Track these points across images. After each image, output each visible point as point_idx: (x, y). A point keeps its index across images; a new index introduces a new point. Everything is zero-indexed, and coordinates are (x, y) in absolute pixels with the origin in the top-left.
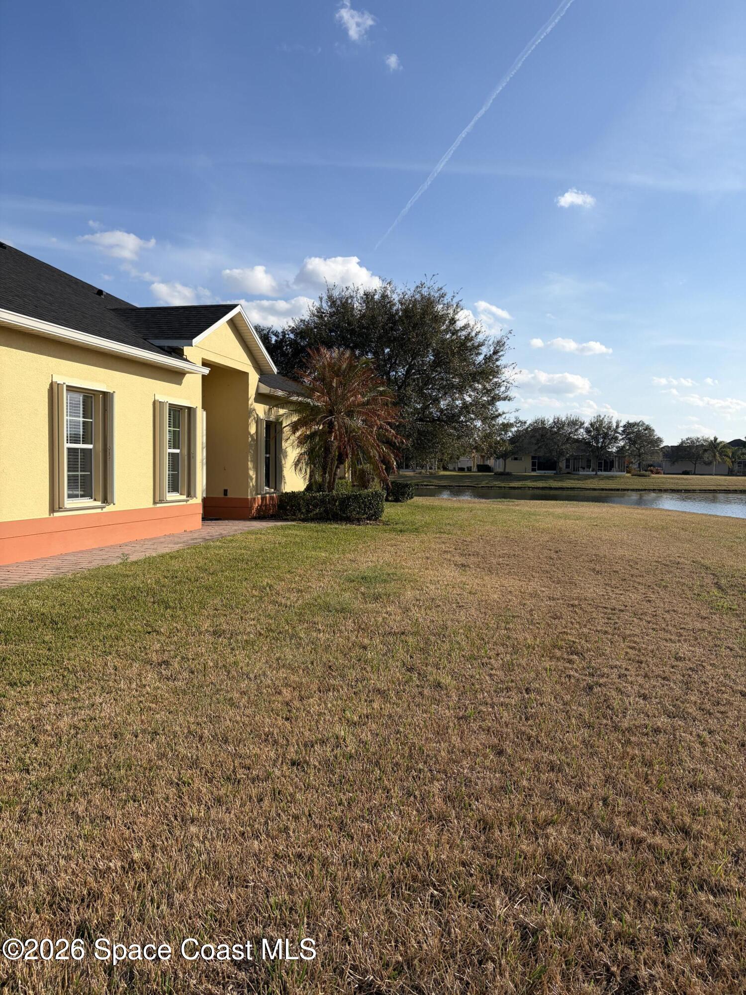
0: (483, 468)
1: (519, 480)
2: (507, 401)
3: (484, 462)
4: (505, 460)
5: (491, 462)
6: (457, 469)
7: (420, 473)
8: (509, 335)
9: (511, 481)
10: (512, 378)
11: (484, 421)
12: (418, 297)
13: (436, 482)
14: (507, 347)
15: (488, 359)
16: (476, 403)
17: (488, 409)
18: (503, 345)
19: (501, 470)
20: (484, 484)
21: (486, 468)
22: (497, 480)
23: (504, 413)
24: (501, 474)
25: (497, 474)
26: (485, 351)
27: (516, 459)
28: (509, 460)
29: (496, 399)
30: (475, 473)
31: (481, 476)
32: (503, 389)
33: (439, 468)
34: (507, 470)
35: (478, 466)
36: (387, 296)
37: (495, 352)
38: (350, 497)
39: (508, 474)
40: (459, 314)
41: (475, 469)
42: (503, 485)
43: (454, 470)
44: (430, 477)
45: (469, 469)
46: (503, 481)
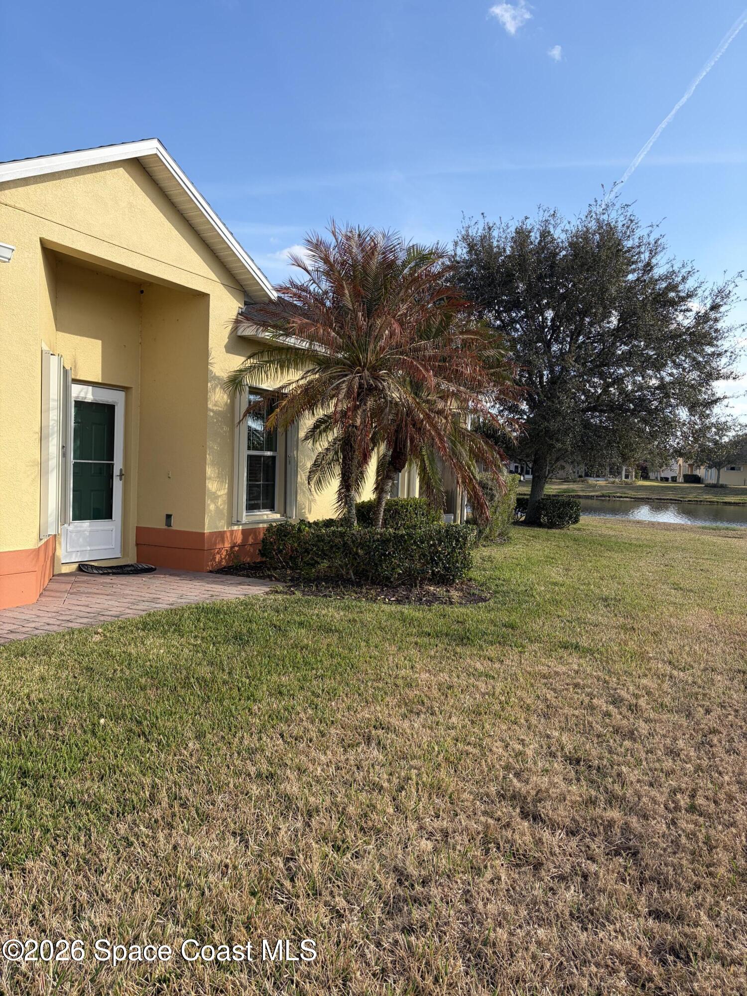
0: (692, 479)
1: (737, 495)
2: (731, 381)
3: (692, 471)
4: (719, 470)
5: (701, 472)
6: (659, 479)
7: (613, 483)
8: (738, 281)
9: (726, 495)
10: (739, 346)
11: (692, 410)
12: (593, 225)
13: (632, 493)
14: (732, 297)
15: (702, 319)
16: (679, 382)
17: (700, 391)
18: (727, 296)
19: (714, 481)
20: (691, 497)
21: (696, 479)
22: (708, 494)
23: (725, 397)
24: (714, 486)
25: (708, 486)
26: (696, 306)
27: (733, 469)
28: (723, 471)
29: (712, 375)
30: (681, 484)
31: (688, 488)
32: (724, 360)
33: (636, 477)
34: (721, 482)
35: (685, 476)
36: (549, 232)
37: (715, 307)
38: (388, 540)
39: (722, 486)
40: (658, 257)
41: (681, 479)
42: (715, 499)
43: (656, 480)
44: (624, 488)
45: (674, 479)
46: (716, 494)
